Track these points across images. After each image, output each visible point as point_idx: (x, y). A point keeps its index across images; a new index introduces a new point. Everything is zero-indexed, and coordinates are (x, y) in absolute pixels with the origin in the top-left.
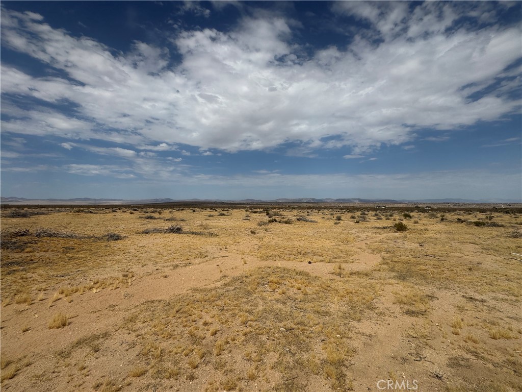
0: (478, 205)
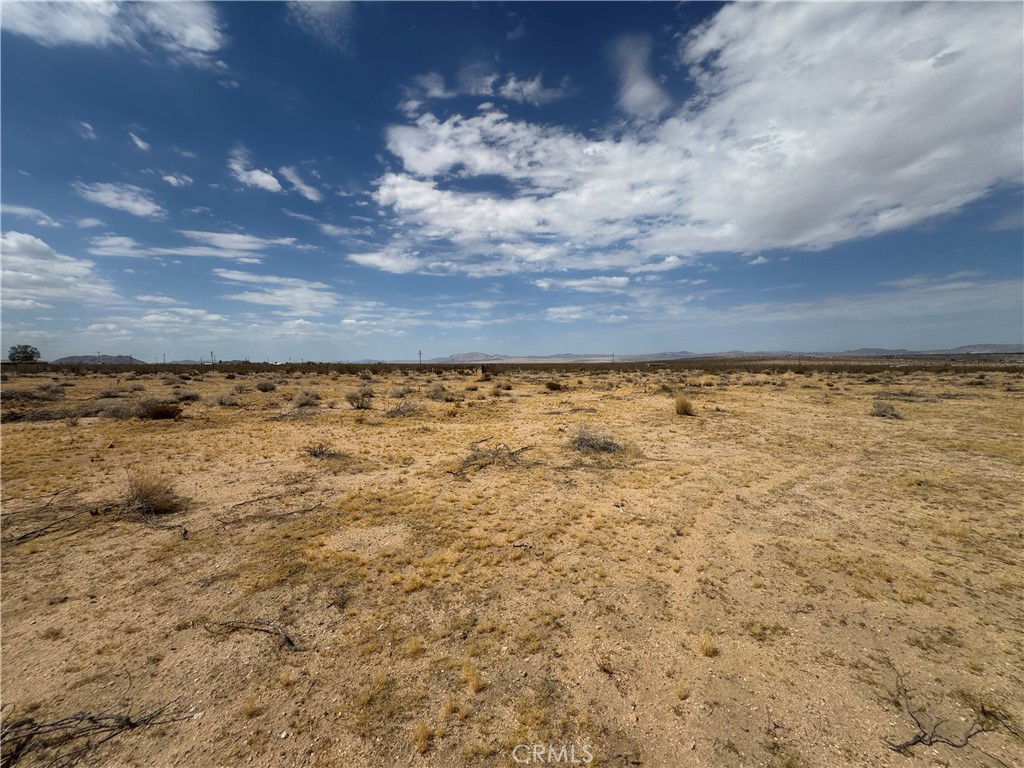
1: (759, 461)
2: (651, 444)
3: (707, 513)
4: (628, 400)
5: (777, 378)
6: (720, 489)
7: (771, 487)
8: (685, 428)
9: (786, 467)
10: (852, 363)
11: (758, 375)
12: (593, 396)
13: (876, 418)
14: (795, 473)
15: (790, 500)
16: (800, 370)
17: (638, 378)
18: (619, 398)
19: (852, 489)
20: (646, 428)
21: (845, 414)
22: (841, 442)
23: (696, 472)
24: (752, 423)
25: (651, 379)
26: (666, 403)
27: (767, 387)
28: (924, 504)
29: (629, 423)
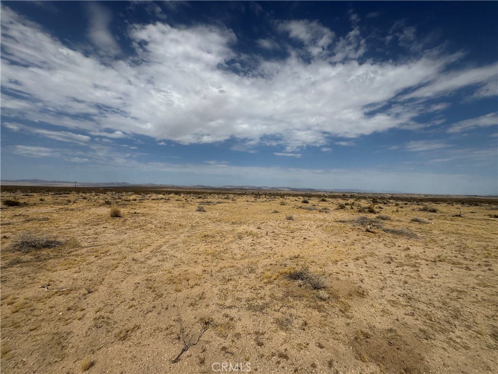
0: (373, 194)
1: (149, 237)
2: (87, 237)
3: (114, 272)
4: (80, 210)
5: (167, 196)
6: (125, 257)
7: (151, 250)
8: (113, 225)
9: (161, 238)
10: (195, 191)
11: (159, 195)
12: (51, 209)
13: (198, 212)
14: (163, 240)
15: (158, 254)
16: (177, 193)
17: (92, 197)
18: (72, 210)
19: (184, 243)
20: (87, 227)
21: (188, 211)
22: (184, 223)
23: (113, 249)
24: (151, 219)
25: (101, 197)
26: (106, 211)
27: (162, 201)
28: (205, 244)
29: (75, 225)
